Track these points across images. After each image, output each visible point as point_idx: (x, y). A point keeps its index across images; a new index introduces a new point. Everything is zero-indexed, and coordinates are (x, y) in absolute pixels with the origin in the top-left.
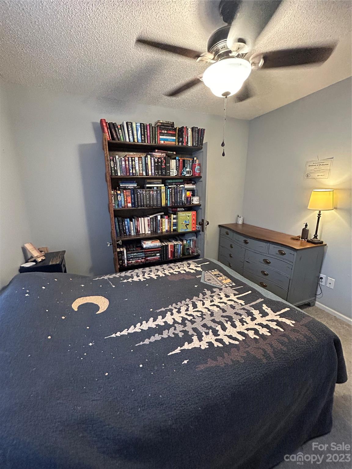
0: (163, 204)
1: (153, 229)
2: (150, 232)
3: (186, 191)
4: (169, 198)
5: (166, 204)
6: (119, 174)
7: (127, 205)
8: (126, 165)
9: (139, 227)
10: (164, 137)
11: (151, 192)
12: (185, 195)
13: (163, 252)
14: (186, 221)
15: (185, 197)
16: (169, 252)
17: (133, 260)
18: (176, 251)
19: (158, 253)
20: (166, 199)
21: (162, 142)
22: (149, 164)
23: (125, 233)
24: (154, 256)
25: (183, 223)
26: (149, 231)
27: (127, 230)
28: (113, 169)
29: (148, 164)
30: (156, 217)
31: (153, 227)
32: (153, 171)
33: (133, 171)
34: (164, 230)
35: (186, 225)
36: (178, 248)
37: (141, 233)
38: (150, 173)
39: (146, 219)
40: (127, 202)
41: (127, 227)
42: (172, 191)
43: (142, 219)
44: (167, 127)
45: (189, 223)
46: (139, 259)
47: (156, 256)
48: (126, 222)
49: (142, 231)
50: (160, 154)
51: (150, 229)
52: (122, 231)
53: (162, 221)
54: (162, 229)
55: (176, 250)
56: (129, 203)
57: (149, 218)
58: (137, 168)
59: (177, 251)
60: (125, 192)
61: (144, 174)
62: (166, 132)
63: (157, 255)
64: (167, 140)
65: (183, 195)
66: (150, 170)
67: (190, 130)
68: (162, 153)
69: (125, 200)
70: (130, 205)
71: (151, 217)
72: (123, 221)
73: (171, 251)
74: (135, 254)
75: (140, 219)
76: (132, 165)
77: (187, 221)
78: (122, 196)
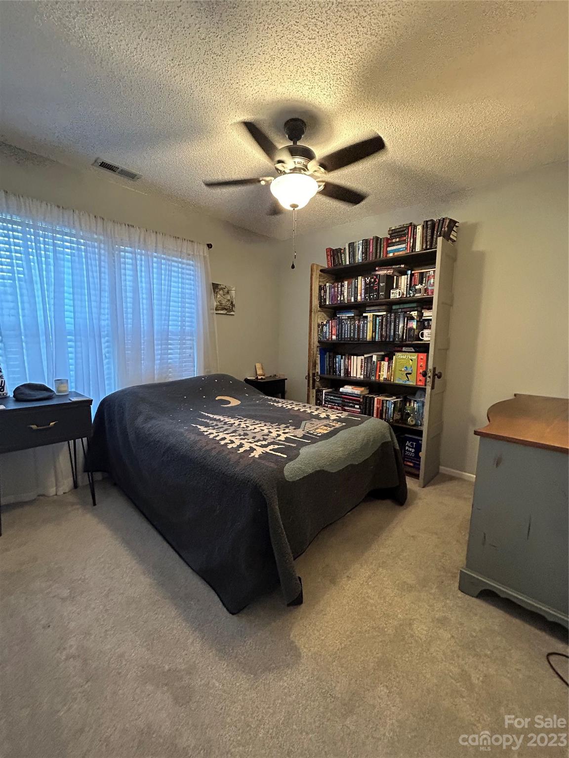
0: (369, 338)
1: (367, 373)
2: (362, 377)
3: (406, 320)
4: (377, 330)
5: (373, 338)
6: (327, 303)
7: (332, 337)
8: (335, 292)
9: (349, 367)
10: (395, 248)
11: (357, 322)
12: (404, 326)
13: (366, 406)
14: (406, 367)
15: (404, 329)
16: (375, 408)
17: (329, 404)
18: (384, 411)
19: (357, 404)
20: (374, 331)
21: (391, 255)
22: (359, 287)
23: (335, 372)
24: (351, 407)
25: (402, 370)
26: (361, 374)
27: (337, 369)
28: (322, 298)
29: (357, 287)
30: (372, 356)
31: (367, 370)
32: (363, 295)
33: (341, 298)
34: (382, 379)
35: (407, 374)
36: (388, 406)
37: (352, 376)
38: (359, 298)
39: (360, 358)
40: (332, 334)
41: (337, 365)
42: (382, 320)
43: (355, 357)
44: (400, 233)
45: (412, 371)
46: (335, 405)
47: (354, 407)
48: (337, 359)
49: (353, 374)
50: (385, 272)
51: (363, 373)
52: (333, 369)
53: (380, 364)
54: (379, 375)
55: (385, 408)
56: (334, 335)
57: (363, 357)
58: (346, 294)
59: (386, 410)
60: (330, 322)
61: (353, 300)
62: (398, 240)
63: (356, 406)
64: (398, 250)
65: (401, 325)
66: (359, 295)
67: (420, 228)
68: (388, 269)
69: (330, 331)
70: (334, 337)
71: (366, 356)
72: (335, 357)
73: (378, 408)
74: (332, 397)
75: (352, 357)
76: (341, 291)
77: (409, 367)
78: (327, 327)
